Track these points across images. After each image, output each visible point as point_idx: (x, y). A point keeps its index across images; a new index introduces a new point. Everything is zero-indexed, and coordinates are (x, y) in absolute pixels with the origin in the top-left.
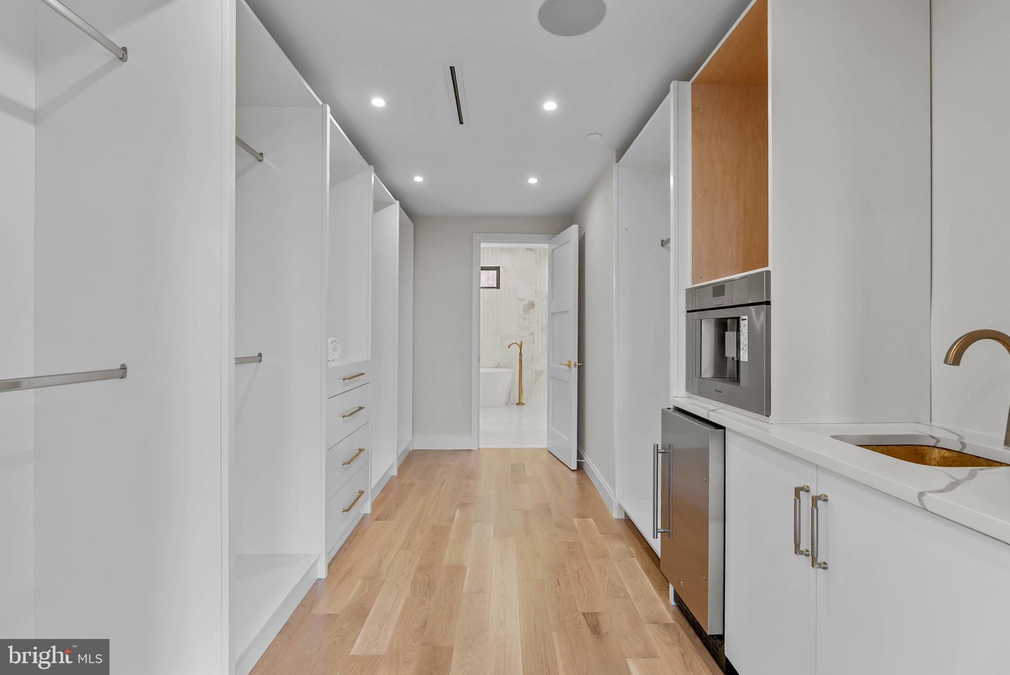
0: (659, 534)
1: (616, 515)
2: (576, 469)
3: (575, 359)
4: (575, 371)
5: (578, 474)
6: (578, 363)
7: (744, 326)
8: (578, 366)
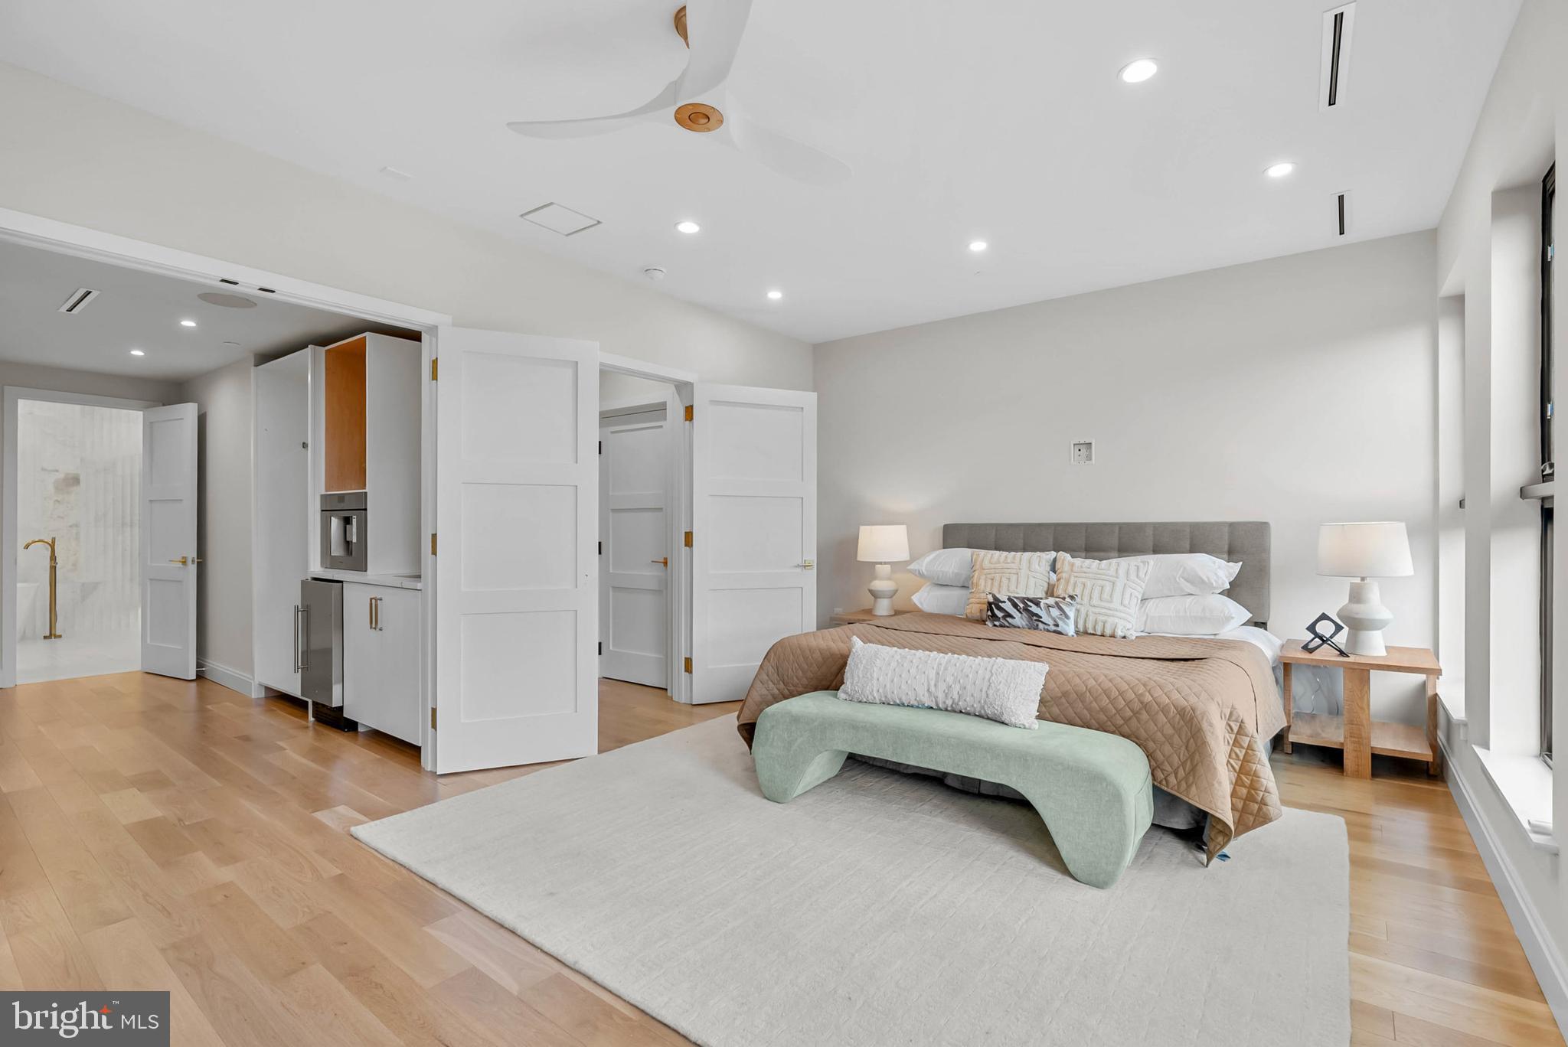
0: (300, 670)
1: (257, 694)
2: (195, 678)
3: (192, 553)
4: (193, 569)
5: (198, 685)
6: (198, 558)
7: (354, 521)
8: (198, 562)
